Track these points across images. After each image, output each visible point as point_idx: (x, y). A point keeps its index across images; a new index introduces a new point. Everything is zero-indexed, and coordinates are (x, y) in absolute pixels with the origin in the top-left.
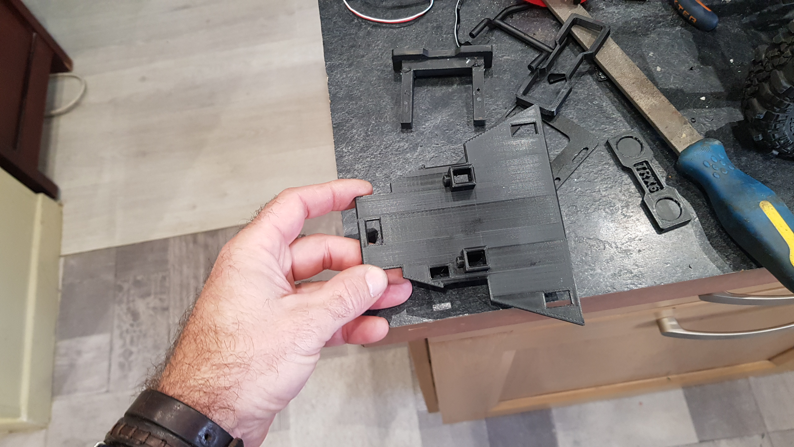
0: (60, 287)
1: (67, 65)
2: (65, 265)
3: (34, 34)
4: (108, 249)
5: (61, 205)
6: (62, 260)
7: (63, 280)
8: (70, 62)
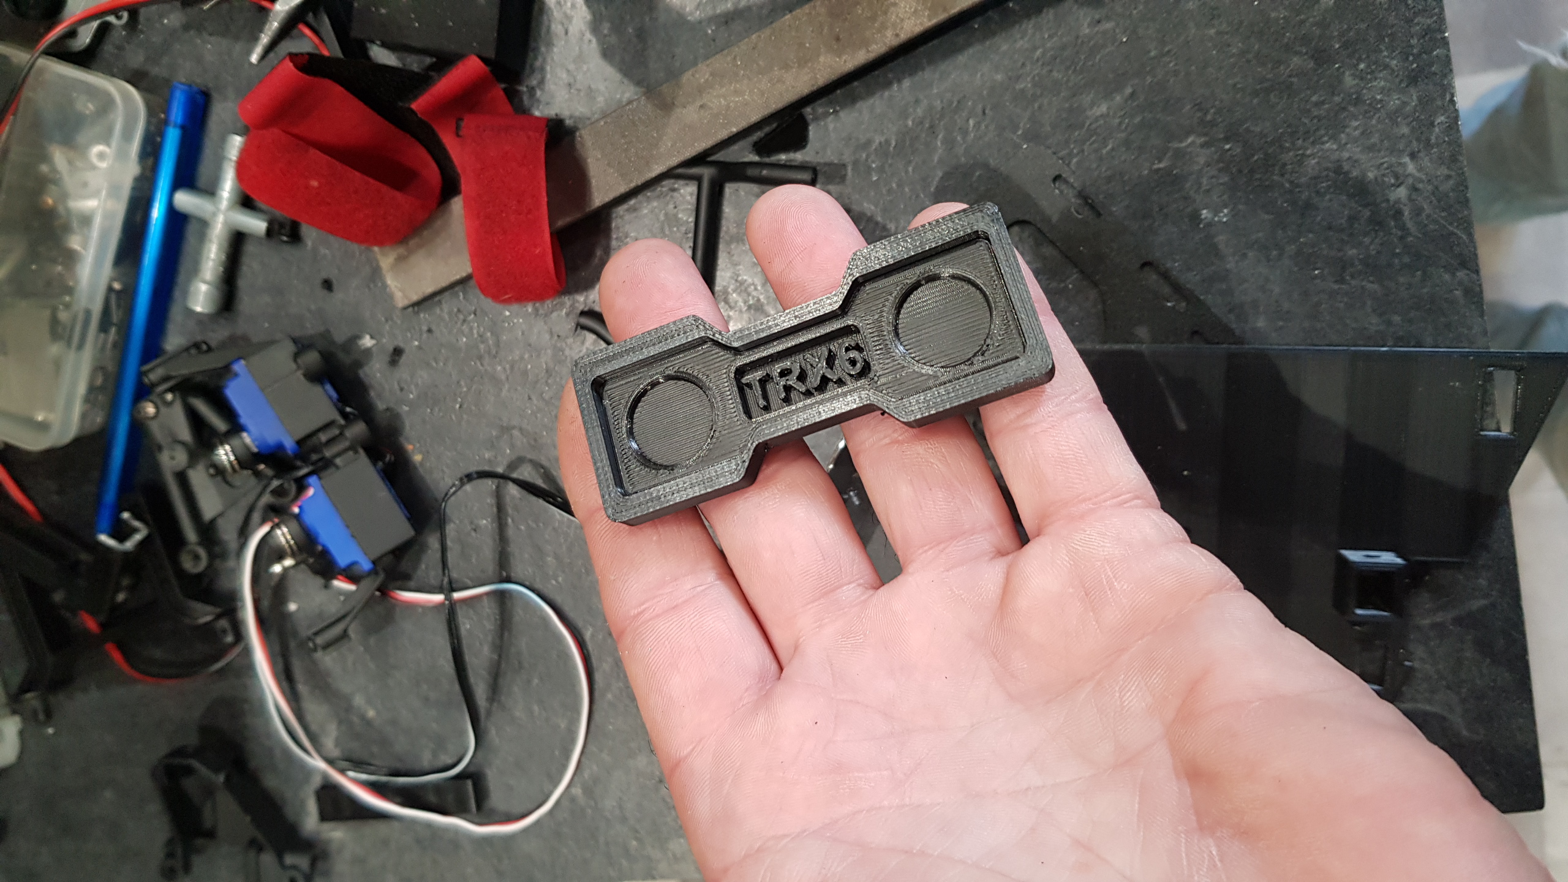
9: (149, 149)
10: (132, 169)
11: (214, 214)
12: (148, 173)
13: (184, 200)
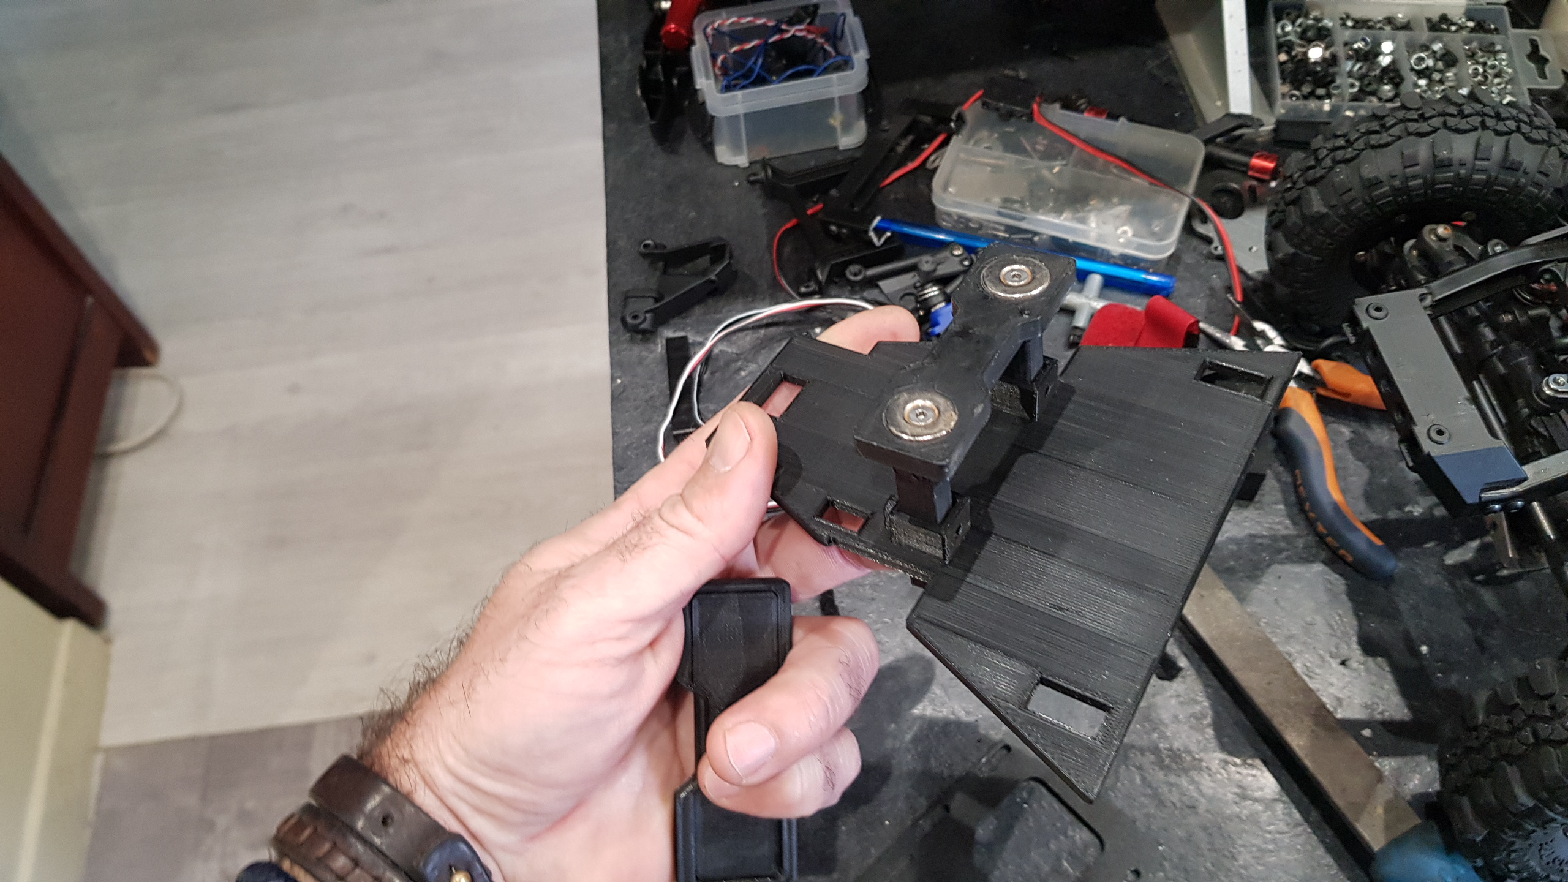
0: (91, 815)
1: (148, 355)
2: (107, 770)
3: (90, 300)
4: (194, 741)
5: (108, 641)
6: (99, 760)
7: (100, 799)
8: (154, 348)
9: (1129, 261)
10: (1116, 250)
11: (1087, 297)
12: (1112, 261)
13: (1095, 281)
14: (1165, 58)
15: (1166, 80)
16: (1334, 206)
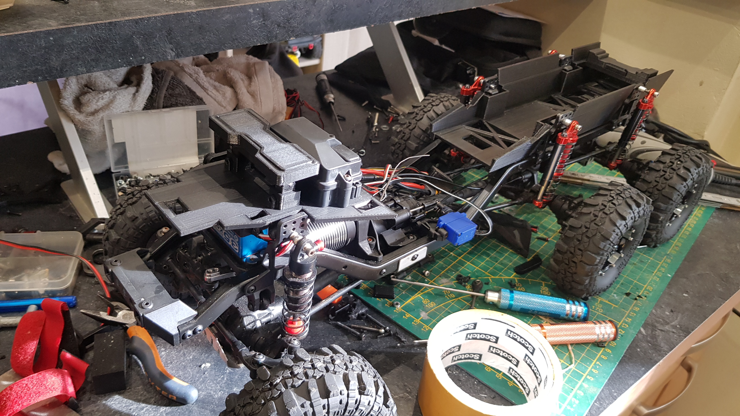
14: (68, 206)
15: (69, 215)
16: (122, 234)
